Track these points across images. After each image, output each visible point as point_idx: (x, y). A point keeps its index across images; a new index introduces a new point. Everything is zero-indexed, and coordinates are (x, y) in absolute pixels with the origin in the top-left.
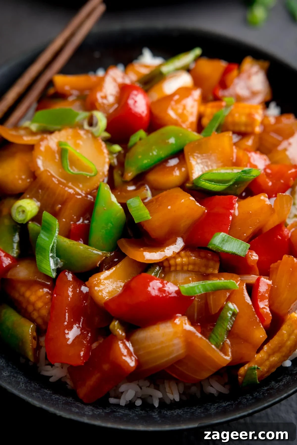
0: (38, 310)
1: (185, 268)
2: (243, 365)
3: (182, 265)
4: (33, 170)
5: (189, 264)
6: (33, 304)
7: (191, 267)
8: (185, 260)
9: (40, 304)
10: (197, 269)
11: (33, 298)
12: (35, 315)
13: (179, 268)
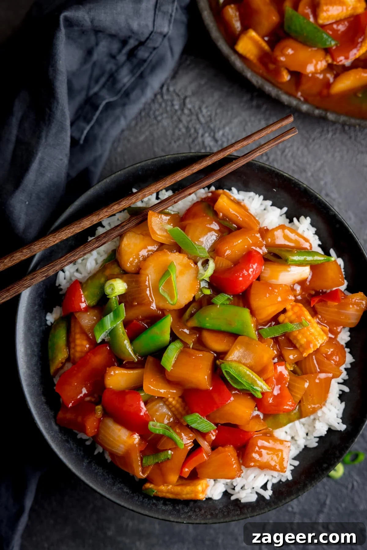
0: (76, 351)
1: (171, 406)
2: (151, 483)
3: (170, 403)
4: (141, 267)
5: (174, 406)
6: (75, 345)
7: (173, 409)
8: (174, 402)
9: (78, 349)
10: (176, 413)
11: (78, 342)
12: (72, 351)
13: (167, 403)
